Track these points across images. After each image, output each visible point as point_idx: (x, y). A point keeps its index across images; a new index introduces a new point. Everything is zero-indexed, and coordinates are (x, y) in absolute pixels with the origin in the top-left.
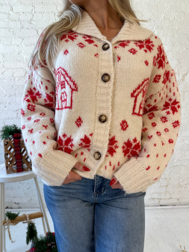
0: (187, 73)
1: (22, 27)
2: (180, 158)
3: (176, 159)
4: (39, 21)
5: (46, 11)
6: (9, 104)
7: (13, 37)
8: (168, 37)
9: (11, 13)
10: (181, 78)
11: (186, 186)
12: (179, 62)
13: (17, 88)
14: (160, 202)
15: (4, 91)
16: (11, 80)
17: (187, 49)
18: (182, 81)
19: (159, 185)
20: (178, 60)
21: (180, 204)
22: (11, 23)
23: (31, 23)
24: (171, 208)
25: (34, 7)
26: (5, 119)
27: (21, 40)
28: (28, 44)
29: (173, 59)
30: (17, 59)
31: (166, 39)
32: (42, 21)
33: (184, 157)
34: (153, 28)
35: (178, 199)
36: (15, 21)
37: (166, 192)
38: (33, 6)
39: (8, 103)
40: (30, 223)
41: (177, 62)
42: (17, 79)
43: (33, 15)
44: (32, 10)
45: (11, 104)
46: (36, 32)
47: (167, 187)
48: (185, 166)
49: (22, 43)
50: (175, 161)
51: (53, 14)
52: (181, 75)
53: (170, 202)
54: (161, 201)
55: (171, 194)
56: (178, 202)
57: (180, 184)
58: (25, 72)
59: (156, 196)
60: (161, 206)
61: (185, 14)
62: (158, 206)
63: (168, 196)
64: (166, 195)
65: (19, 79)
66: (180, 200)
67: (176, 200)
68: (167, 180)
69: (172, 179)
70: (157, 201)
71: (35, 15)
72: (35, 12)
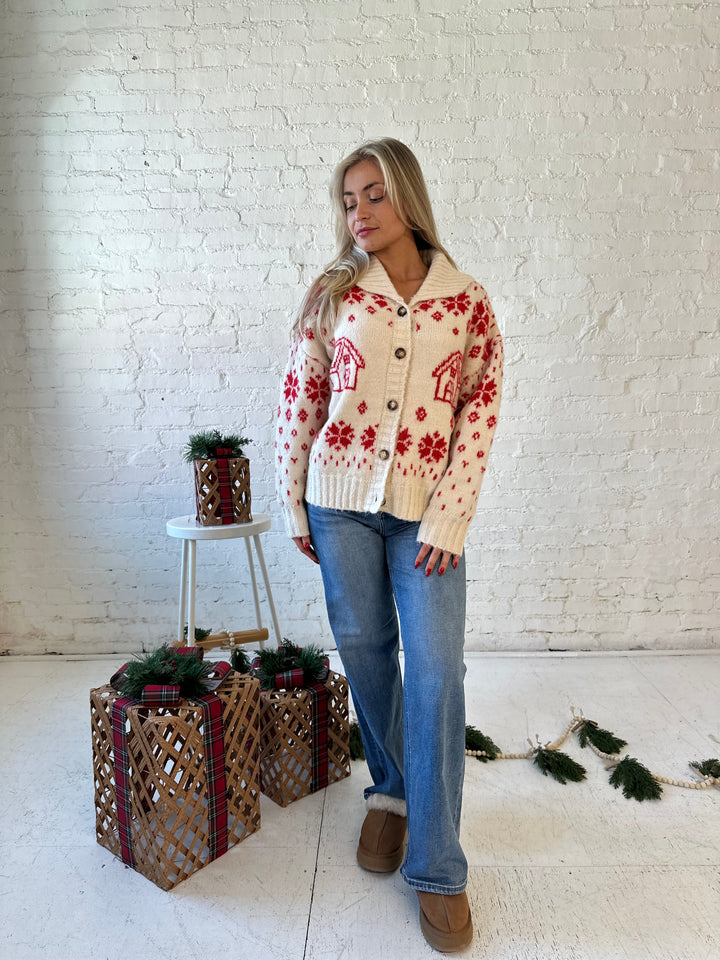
0: (613, 308)
1: (204, 207)
2: (597, 525)
3: (587, 528)
4: (243, 189)
5: (259, 165)
6: (173, 392)
7: (182, 230)
8: (561, 221)
9: (177, 171)
10: (595, 321)
11: (618, 599)
12: (591, 280)
13: (190, 353)
14: (548, 640)
15: (159, 360)
16: (177, 333)
17: (611, 248)
18: (601, 328)
19: (545, 595)
20: (588, 276)
21: (601, 648)
22: (177, 195)
23: (224, 196)
24: (578, 658)
25: (232, 157)
26: (161, 430)
27: (201, 236)
28: (218, 248)
29: (577, 274)
30: (190, 283)
31: (557, 226)
32: (252, 190)
33: (610, 523)
34: (524, 199)
35: (598, 635)
36: (187, 191)
37: (564, 614)
38: (228, 154)
39: (168, 391)
40: (237, 650)
41: (587, 281)
42: (190, 332)
43: (229, 176)
44: (228, 165)
45: (176, 392)
46: (237, 217)
47: (565, 602)
48: (612, 547)
49: (203, 245)
50: (585, 533)
51: (278, 174)
52: (596, 315)
53: (574, 640)
54: (552, 637)
55: (576, 621)
56: (596, 644)
57: (600, 594)
58: (211, 314)
59: (537, 624)
60: (551, 650)
61: (605, 161)
62: (545, 650)
63: (570, 626)
64: (563, 621)
65: (197, 332)
66: (602, 637)
67: (591, 637)
68: (566, 582)
69: (578, 582)
70: (540, 638)
71: (233, 176)
72: (234, 170)
